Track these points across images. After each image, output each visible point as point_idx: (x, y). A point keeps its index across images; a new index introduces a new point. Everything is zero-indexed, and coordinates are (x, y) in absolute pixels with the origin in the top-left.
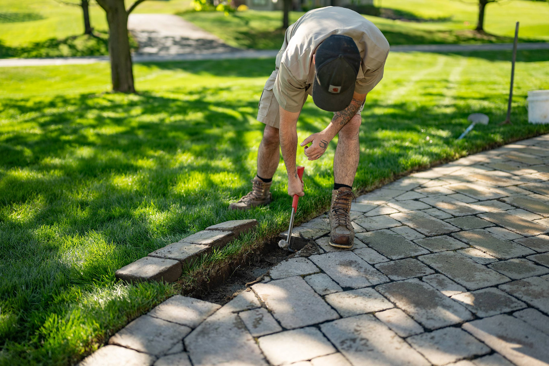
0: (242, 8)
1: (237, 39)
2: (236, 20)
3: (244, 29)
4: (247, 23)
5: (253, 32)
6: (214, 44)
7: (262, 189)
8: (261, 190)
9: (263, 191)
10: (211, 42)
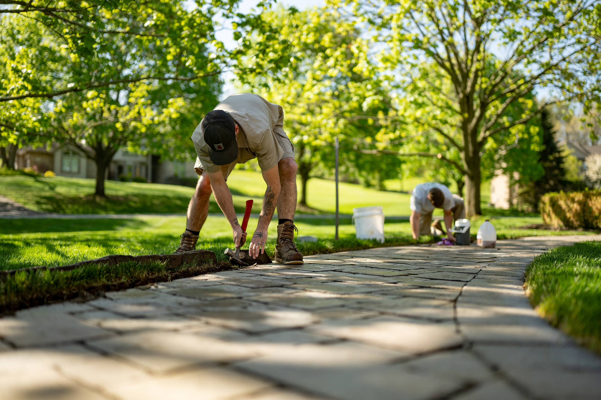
0: (49, 174)
1: (38, 203)
2: (38, 185)
3: (48, 194)
4: (52, 188)
5: (59, 197)
6: (9, 207)
7: (192, 241)
8: (190, 242)
9: (193, 243)
10: (6, 204)
